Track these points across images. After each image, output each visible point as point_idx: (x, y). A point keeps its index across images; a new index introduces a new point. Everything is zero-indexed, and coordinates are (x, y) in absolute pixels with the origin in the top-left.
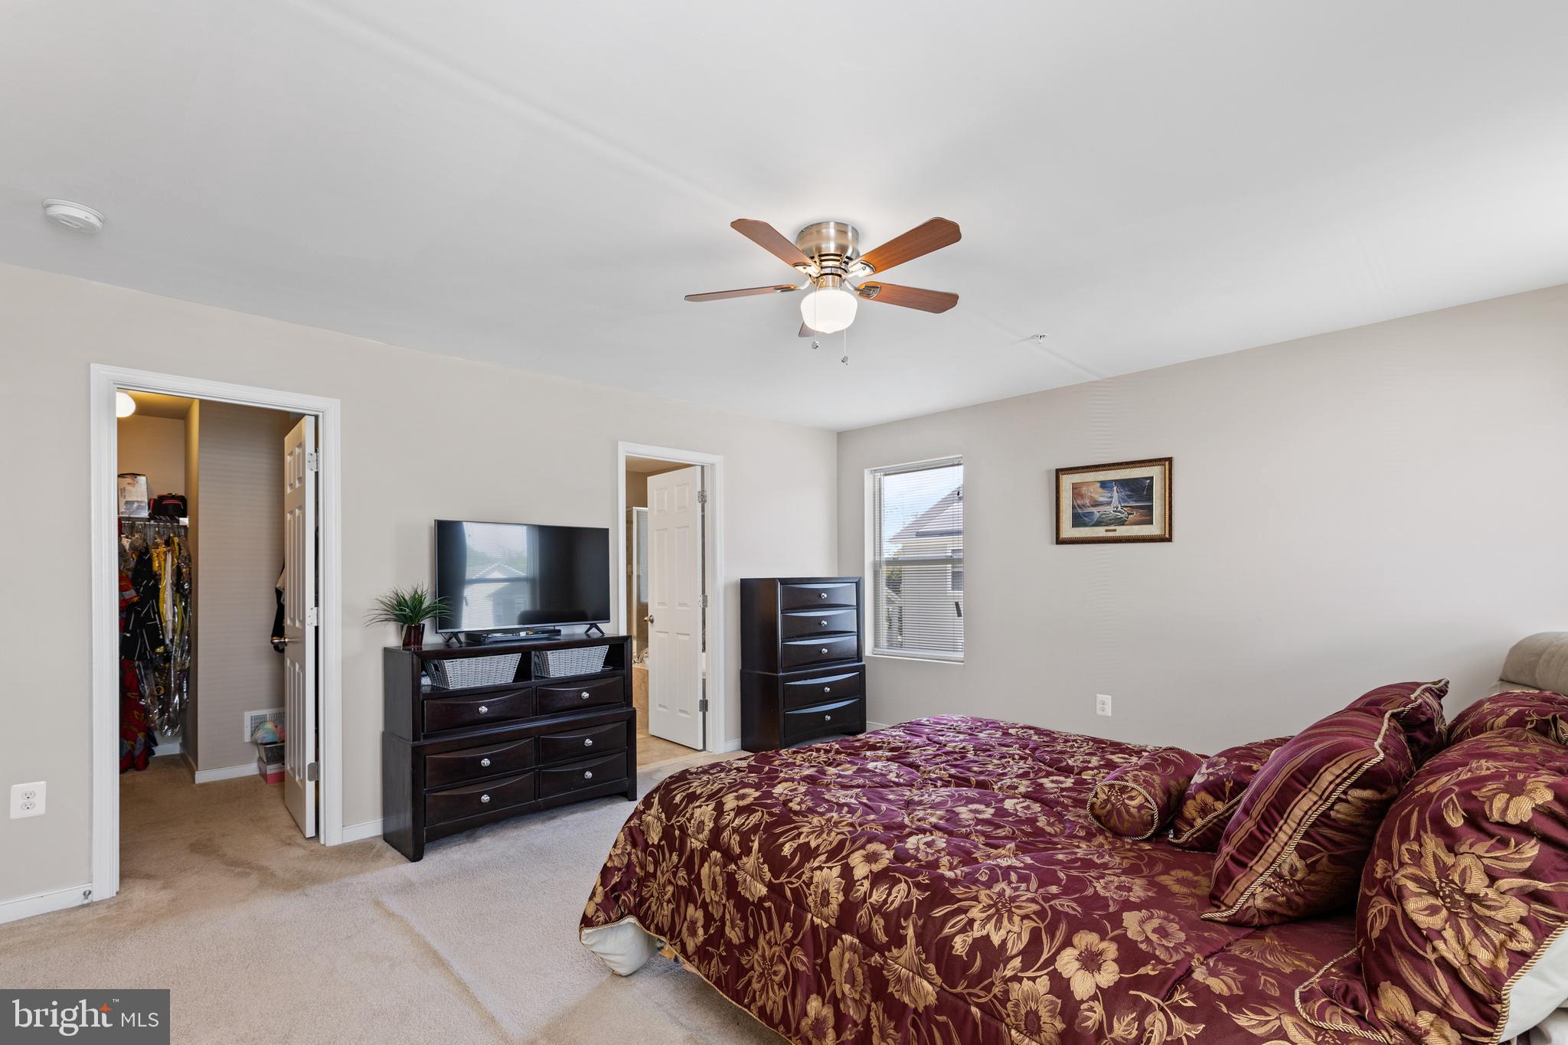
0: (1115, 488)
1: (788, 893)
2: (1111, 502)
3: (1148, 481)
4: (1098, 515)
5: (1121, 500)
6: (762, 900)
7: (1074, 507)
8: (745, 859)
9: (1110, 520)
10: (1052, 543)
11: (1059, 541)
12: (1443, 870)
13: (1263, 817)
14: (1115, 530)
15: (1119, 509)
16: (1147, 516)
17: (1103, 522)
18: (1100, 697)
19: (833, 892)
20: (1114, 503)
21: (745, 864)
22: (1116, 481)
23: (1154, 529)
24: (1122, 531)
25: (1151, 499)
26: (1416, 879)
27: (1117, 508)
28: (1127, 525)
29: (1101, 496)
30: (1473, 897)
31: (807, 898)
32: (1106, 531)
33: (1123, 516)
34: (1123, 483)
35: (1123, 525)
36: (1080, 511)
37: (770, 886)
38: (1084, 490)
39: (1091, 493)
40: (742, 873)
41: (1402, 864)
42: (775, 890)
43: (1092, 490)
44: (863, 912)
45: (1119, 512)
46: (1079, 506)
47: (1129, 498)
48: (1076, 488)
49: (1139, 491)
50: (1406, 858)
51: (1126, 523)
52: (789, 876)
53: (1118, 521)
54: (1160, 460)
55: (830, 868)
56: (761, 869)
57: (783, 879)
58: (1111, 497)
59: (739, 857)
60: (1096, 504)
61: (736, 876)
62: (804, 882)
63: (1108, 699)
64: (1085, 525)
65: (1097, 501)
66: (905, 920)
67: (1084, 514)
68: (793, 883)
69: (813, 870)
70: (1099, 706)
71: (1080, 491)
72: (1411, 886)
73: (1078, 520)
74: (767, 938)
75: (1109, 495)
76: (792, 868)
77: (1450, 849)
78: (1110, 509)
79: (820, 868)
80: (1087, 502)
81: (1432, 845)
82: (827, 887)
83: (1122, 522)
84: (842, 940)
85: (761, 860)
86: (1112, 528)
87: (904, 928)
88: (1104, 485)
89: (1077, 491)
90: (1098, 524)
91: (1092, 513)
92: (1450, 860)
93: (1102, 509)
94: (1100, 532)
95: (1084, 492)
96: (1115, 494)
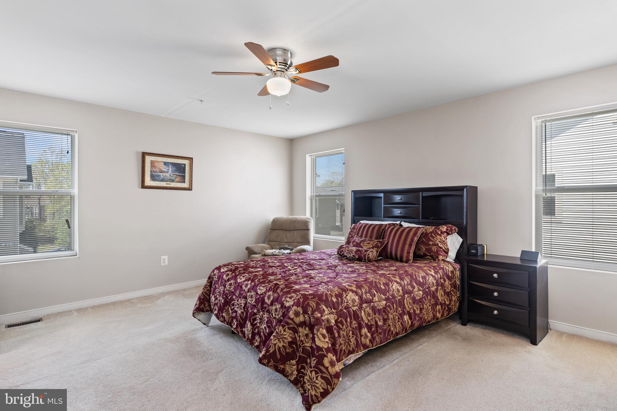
0: (170, 166)
1: (391, 297)
2: (168, 172)
3: (184, 165)
4: (162, 177)
5: (173, 171)
6: (386, 304)
7: (151, 172)
8: (374, 298)
9: (168, 179)
10: (139, 188)
11: (143, 186)
12: (441, 239)
13: (410, 243)
14: (170, 184)
15: (172, 175)
16: (183, 179)
17: (164, 180)
18: (163, 257)
19: (399, 288)
20: (170, 172)
21: (375, 300)
22: (170, 163)
23: (186, 185)
24: (173, 185)
25: (185, 173)
26: (439, 241)
27: (171, 175)
28: (175, 182)
29: (164, 168)
30: (444, 241)
31: (395, 294)
32: (167, 184)
33: (173, 178)
34: (174, 164)
35: (173, 182)
36: (154, 174)
37: (386, 300)
38: (156, 164)
39: (160, 166)
40: (375, 303)
41: (436, 241)
42: (387, 299)
43: (160, 165)
44: (406, 287)
45: (172, 176)
46: (154, 171)
47: (176, 171)
48: (152, 162)
49: (180, 169)
50: (436, 240)
51: (174, 181)
52: (389, 292)
53: (171, 180)
54: (189, 158)
55: (394, 284)
56: (381, 297)
57: (388, 295)
58: (169, 170)
59: (373, 299)
60: (162, 172)
61: (375, 305)
62: (392, 291)
63: (166, 257)
64: (157, 180)
65: (162, 171)
66: (412, 282)
67: (156, 175)
68: (390, 293)
69: (392, 287)
70: (162, 261)
71: (154, 165)
72: (438, 243)
73: (153, 178)
74: (391, 313)
75: (168, 168)
76: (388, 290)
77: (441, 236)
78: (168, 175)
79: (392, 285)
80: (158, 170)
81: (438, 237)
82: (397, 288)
83: (173, 181)
84: (405, 297)
85: (380, 295)
86: (169, 183)
87: (413, 284)
88: (165, 164)
89: (153, 164)
90: (163, 180)
91: (160, 175)
92: (441, 238)
93: (164, 174)
94: (164, 184)
95: (156, 165)
96: (170, 168)
